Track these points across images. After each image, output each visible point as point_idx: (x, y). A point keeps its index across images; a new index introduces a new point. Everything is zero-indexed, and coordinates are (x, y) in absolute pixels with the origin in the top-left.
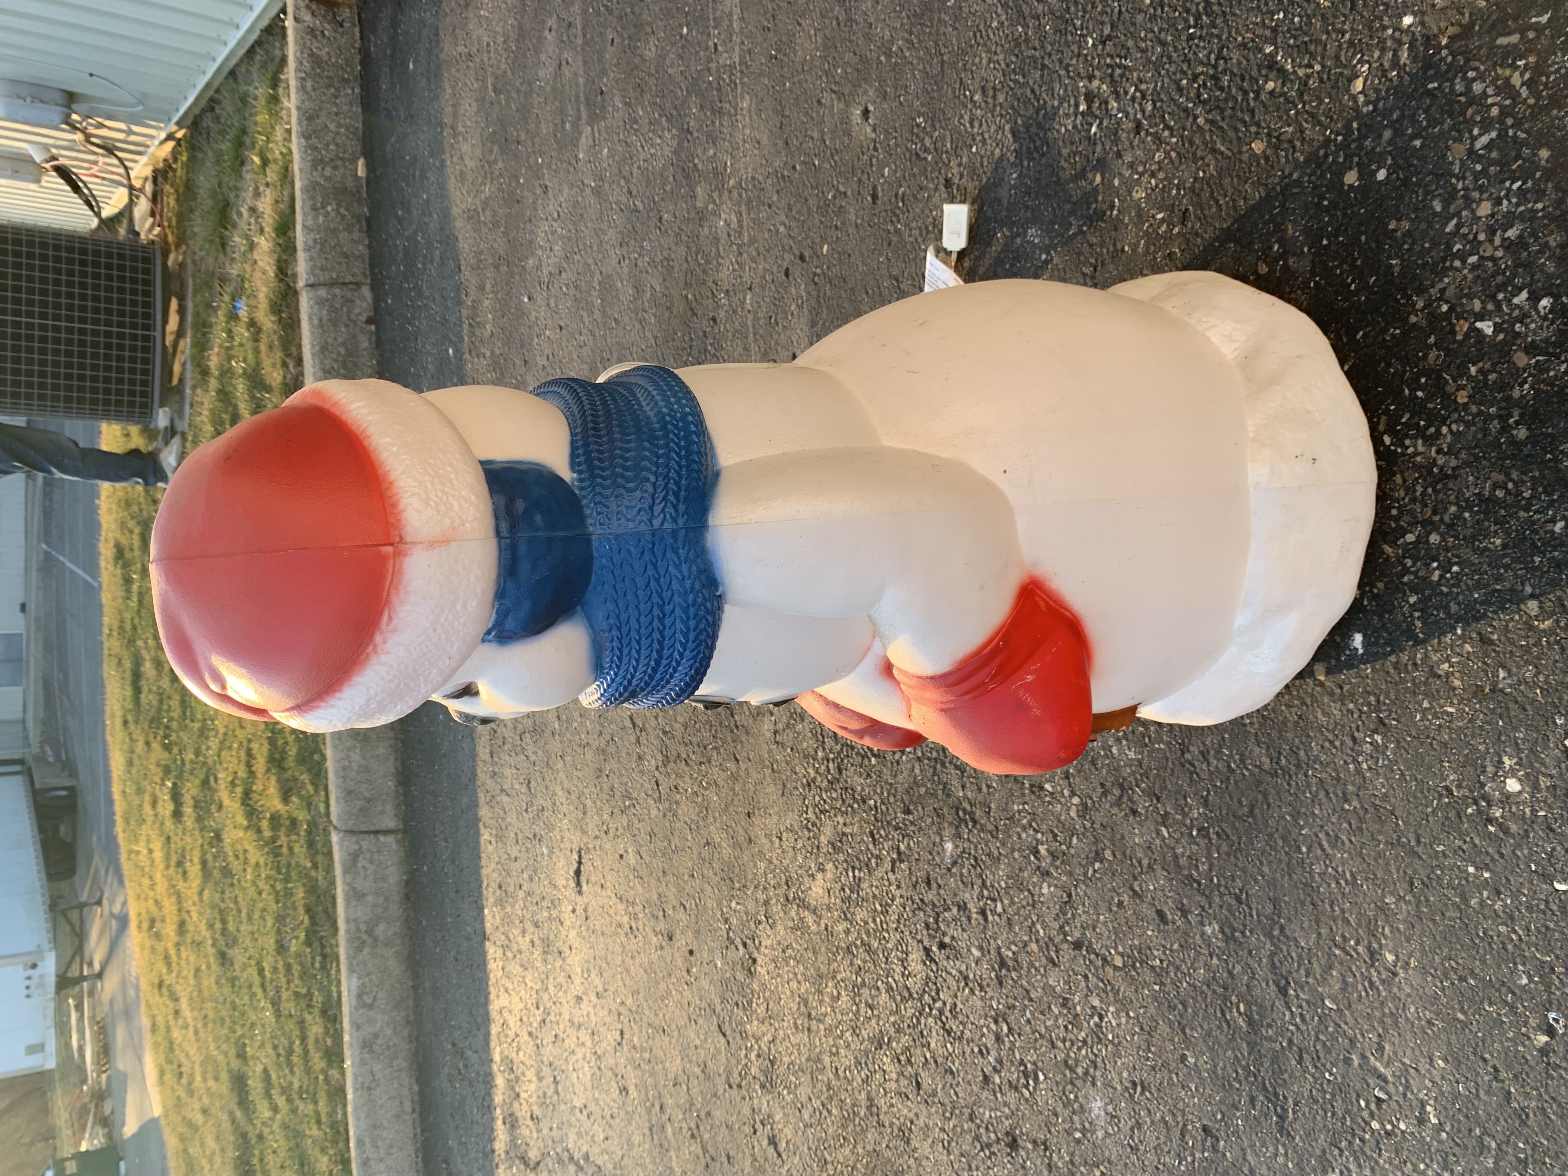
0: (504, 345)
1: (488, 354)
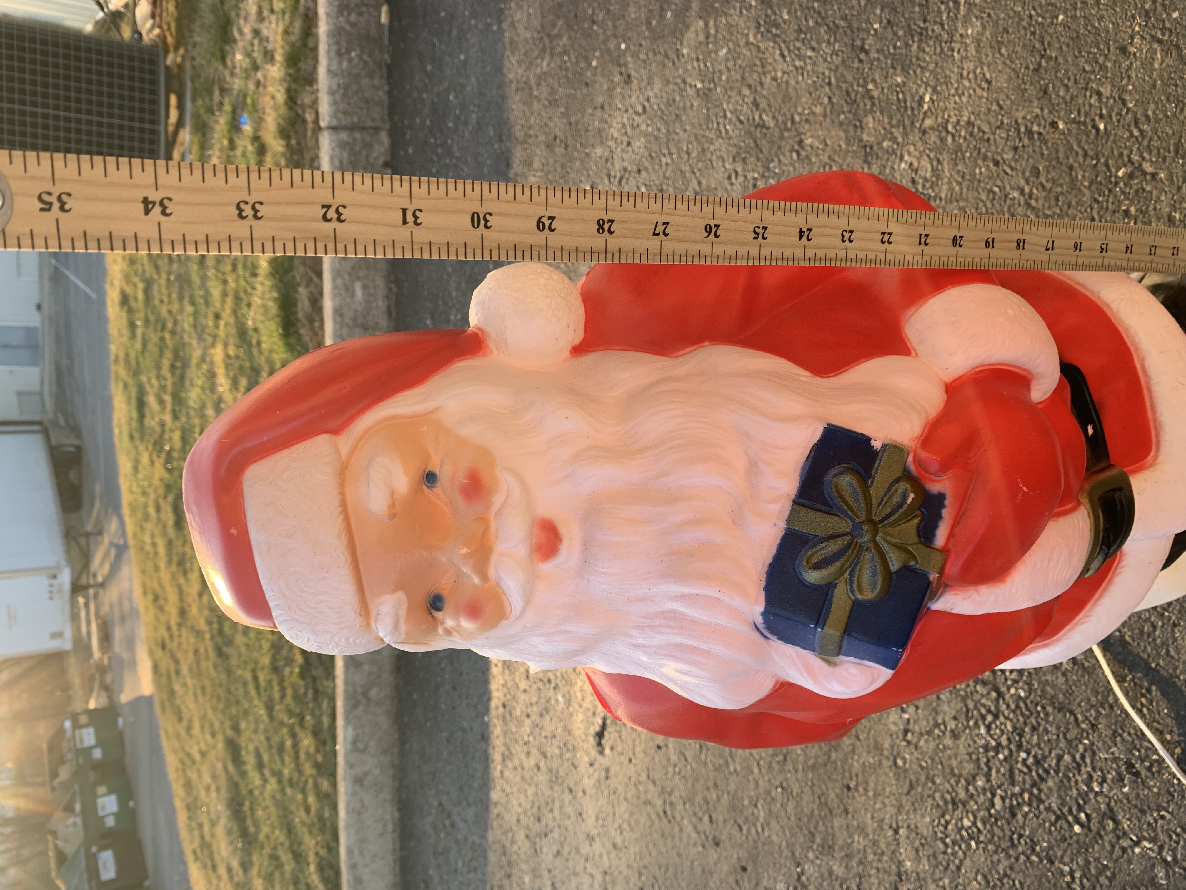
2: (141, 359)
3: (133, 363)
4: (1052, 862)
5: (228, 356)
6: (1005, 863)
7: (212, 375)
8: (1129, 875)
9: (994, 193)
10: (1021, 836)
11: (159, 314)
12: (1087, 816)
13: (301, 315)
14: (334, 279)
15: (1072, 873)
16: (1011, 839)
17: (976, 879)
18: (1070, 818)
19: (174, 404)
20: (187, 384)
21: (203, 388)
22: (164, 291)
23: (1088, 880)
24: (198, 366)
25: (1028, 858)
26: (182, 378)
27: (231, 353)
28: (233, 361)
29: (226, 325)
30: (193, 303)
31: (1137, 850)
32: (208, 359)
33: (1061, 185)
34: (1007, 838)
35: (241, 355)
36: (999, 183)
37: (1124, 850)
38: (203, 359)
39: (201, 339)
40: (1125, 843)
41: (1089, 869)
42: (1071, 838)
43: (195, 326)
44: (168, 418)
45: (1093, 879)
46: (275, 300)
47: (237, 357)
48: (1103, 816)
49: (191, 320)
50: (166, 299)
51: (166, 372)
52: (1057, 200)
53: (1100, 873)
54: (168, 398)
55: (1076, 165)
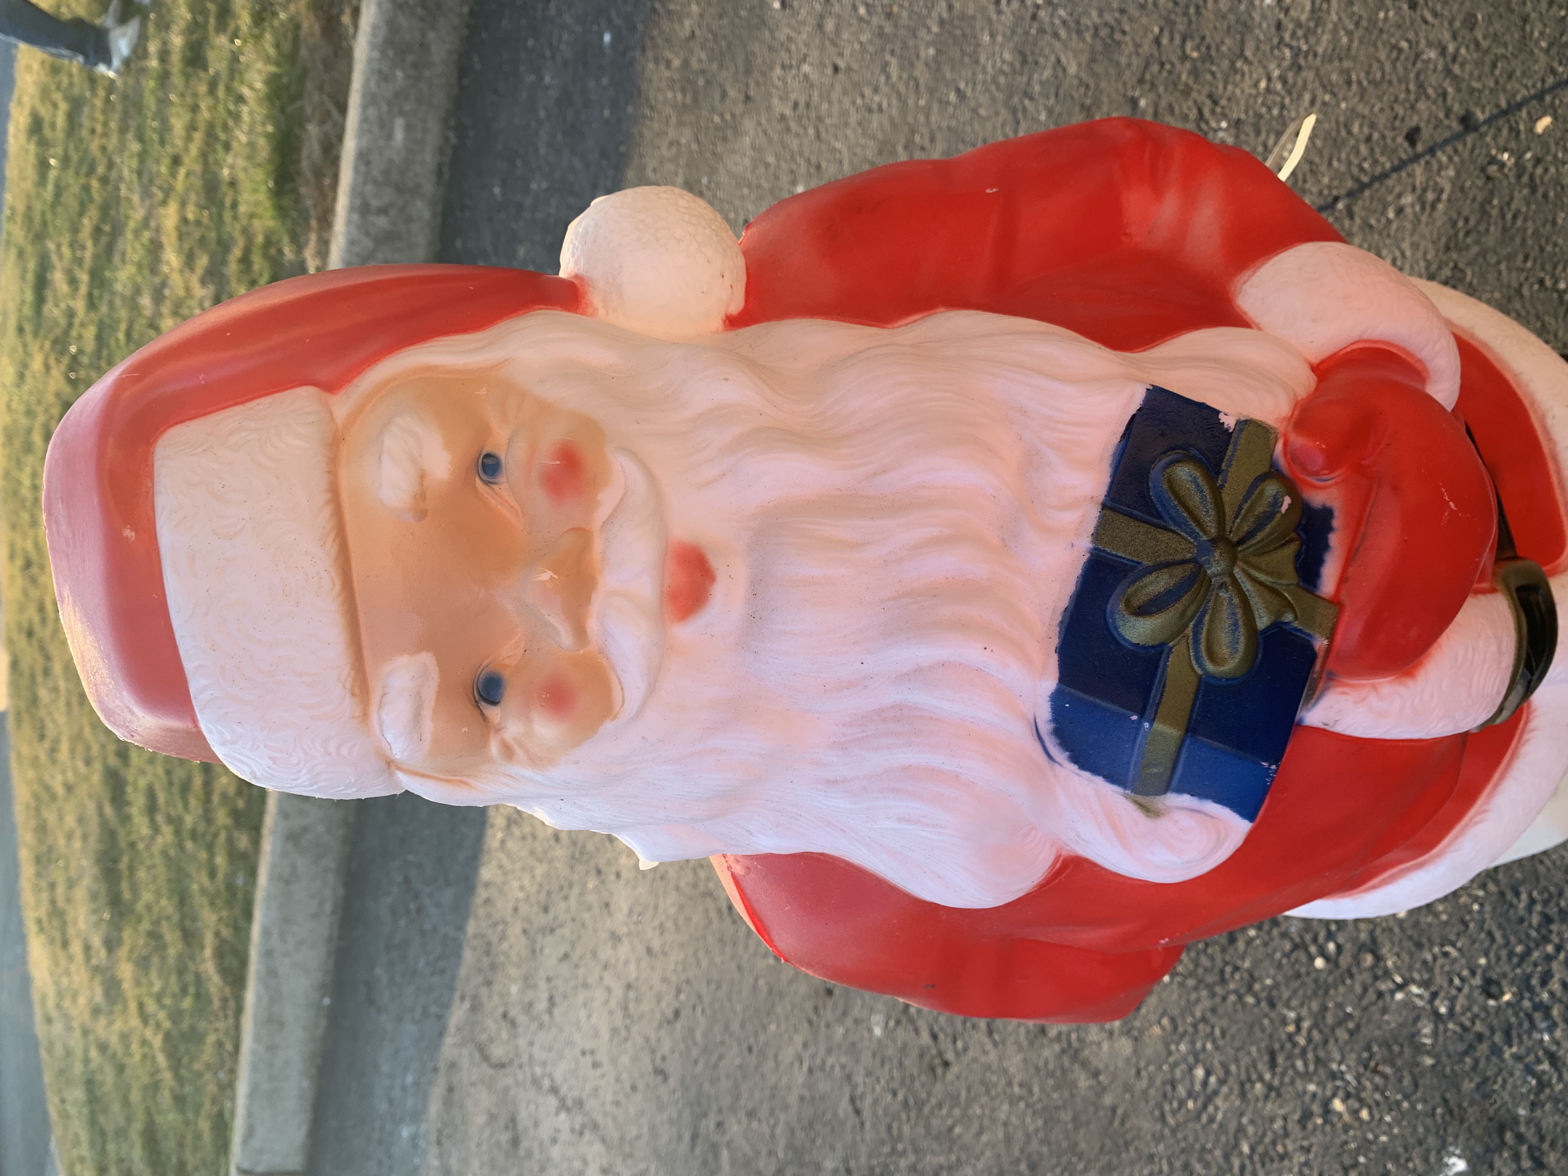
0: (711, 59)
1: (676, 63)
2: (49, 216)
3: (37, 218)
4: (1272, 1005)
5: (184, 220)
6: (1206, 1003)
7: (155, 248)
8: (1379, 1028)
9: (1400, 51)
10: (1236, 969)
11: (86, 151)
12: (1339, 947)
13: (305, 165)
14: (365, 107)
15: (1298, 1022)
16: (1222, 972)
17: (1159, 1022)
18: (1313, 949)
19: (91, 286)
20: (116, 259)
21: (139, 266)
22: (99, 116)
23: (1321, 1031)
24: (137, 233)
25: (1240, 998)
26: (110, 249)
27: (190, 216)
28: (191, 228)
29: (188, 174)
30: (141, 139)
31: (1399, 996)
32: (153, 224)
33: (1505, 45)
34: (1216, 970)
35: (205, 220)
36: (1411, 35)
37: (1380, 995)
38: (146, 223)
39: (146, 193)
40: (1383, 986)
41: (1324, 1018)
42: (1308, 974)
43: (139, 173)
44: (80, 306)
45: (1327, 1031)
46: (268, 136)
47: (198, 223)
48: (1362, 948)
49: (134, 163)
50: (99, 128)
51: (86, 234)
52: (1494, 66)
53: (1340, 1023)
54: (84, 277)
55: (1533, 15)
